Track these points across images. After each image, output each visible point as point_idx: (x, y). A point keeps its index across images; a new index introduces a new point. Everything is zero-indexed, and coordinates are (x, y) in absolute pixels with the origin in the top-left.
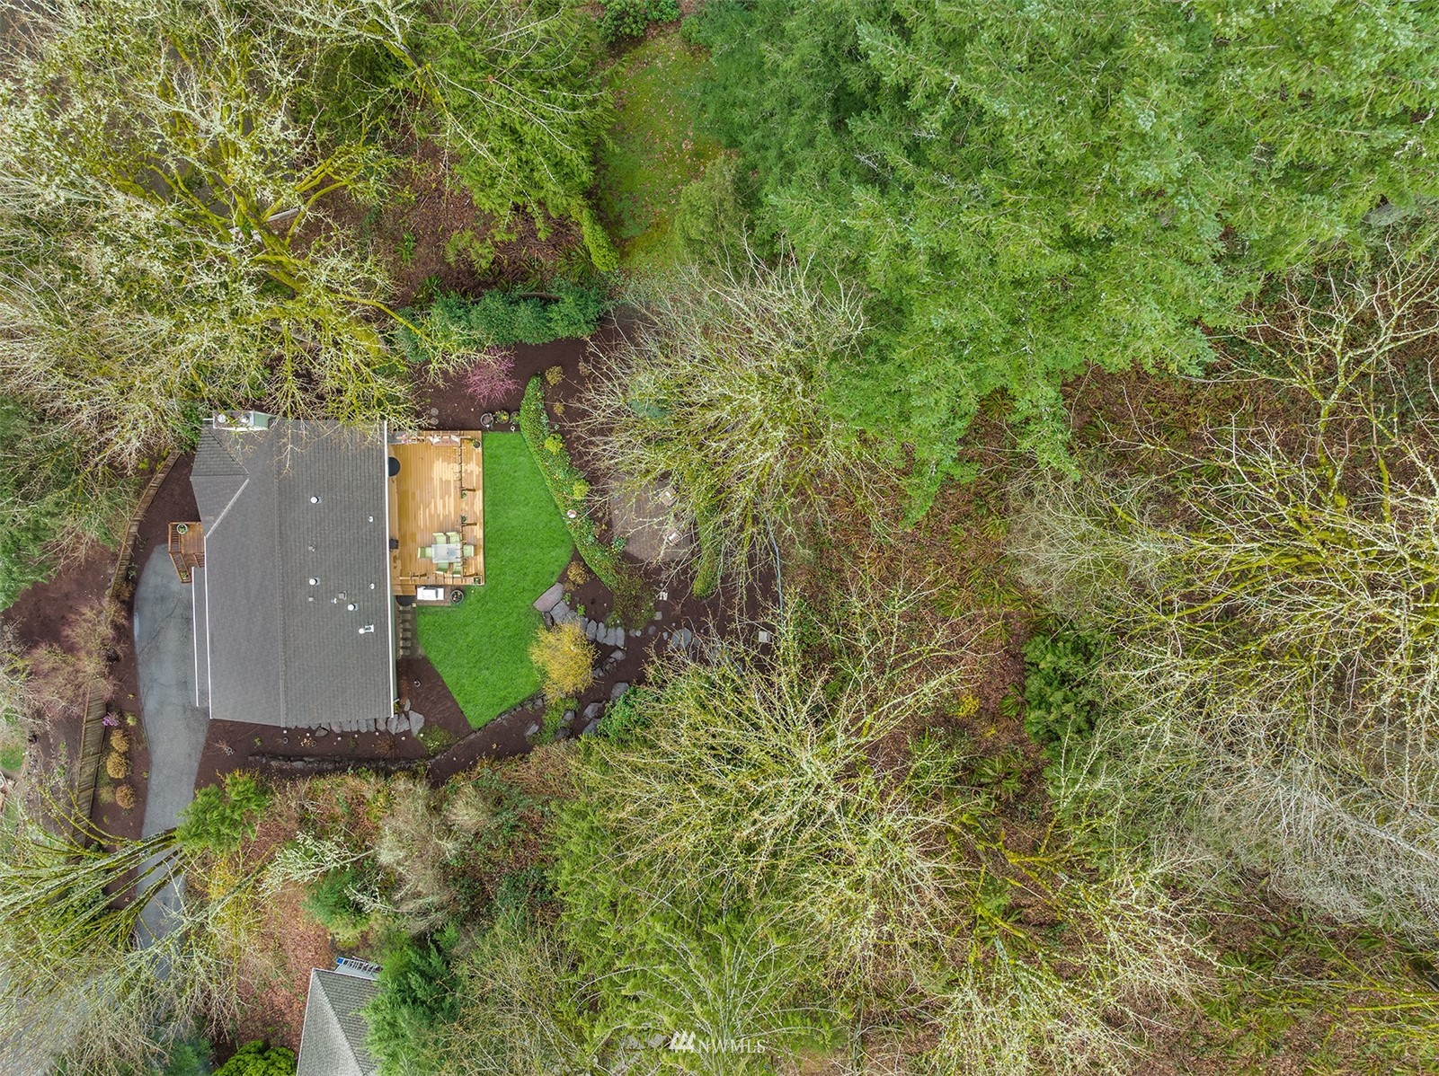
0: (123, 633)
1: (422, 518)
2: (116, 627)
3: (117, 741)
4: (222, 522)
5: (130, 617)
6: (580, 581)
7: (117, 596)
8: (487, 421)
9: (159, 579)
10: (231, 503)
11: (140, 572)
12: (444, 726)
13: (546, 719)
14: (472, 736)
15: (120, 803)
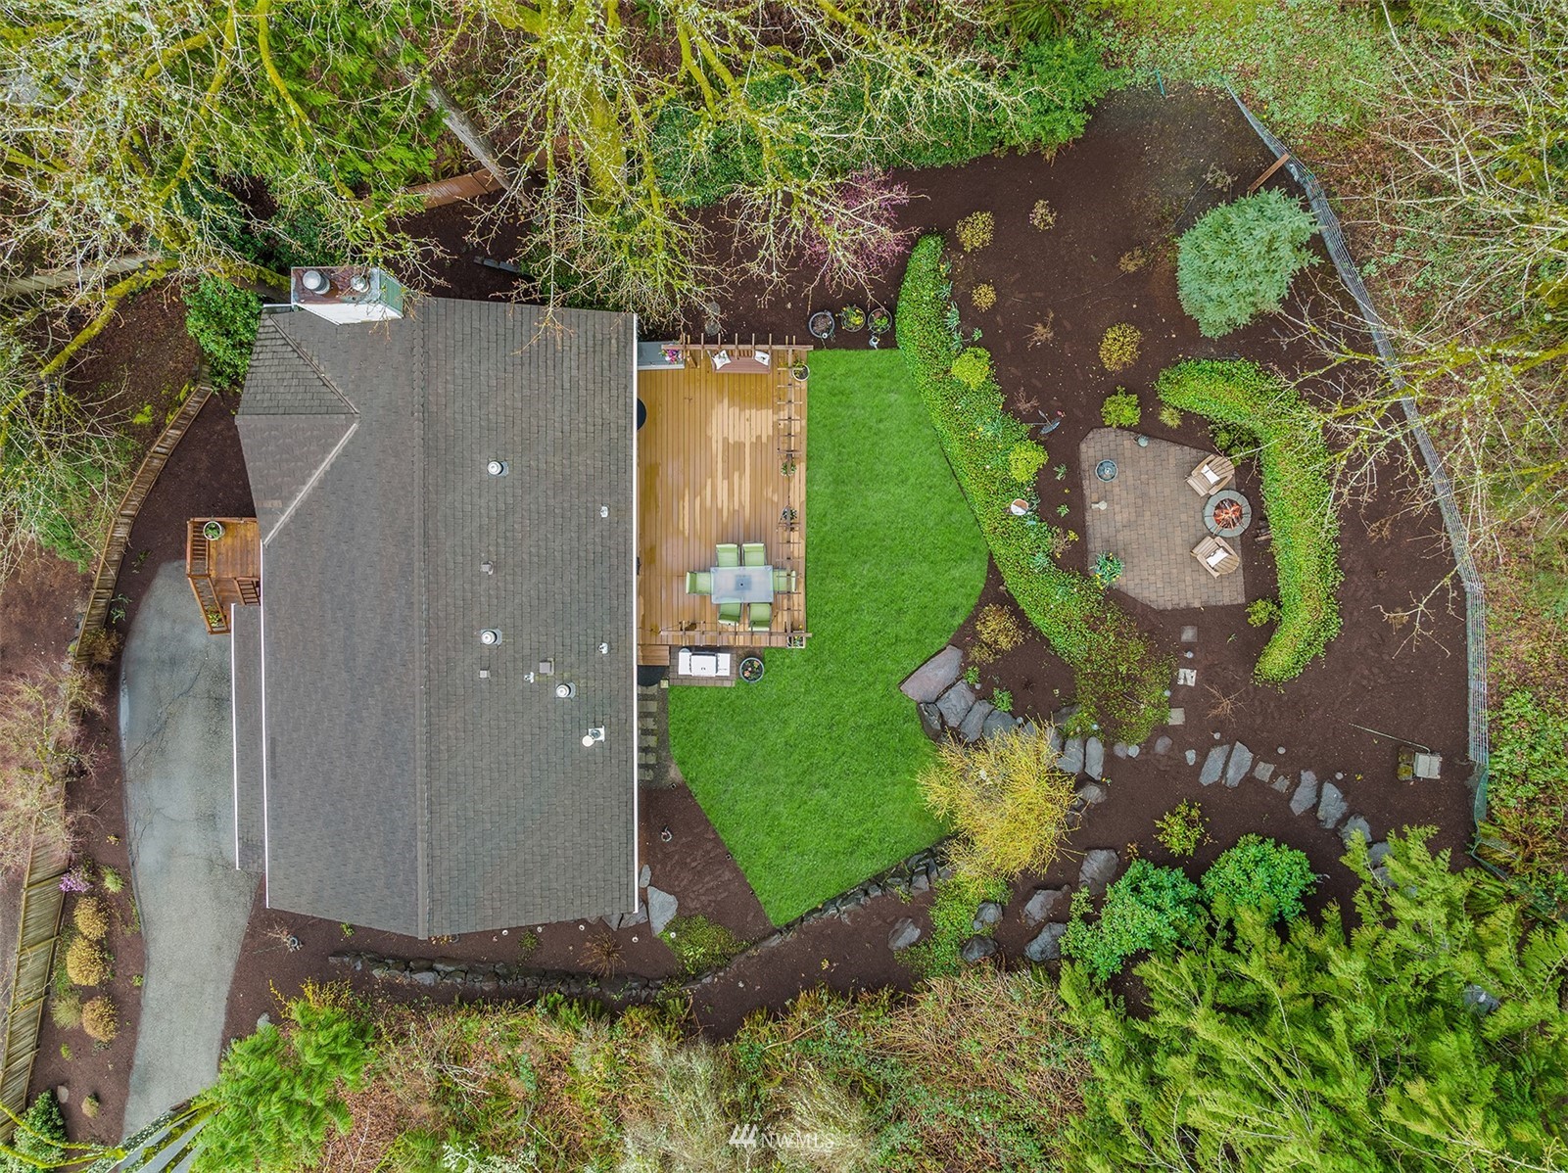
0: (96, 728)
1: (687, 515)
2: (85, 718)
3: (86, 920)
4: (298, 513)
5: (110, 697)
6: (1004, 643)
7: (89, 659)
8: (821, 325)
9: (167, 625)
10: (318, 474)
11: (132, 611)
12: (717, 918)
13: (939, 917)
14: (775, 941)
15: (89, 1031)
